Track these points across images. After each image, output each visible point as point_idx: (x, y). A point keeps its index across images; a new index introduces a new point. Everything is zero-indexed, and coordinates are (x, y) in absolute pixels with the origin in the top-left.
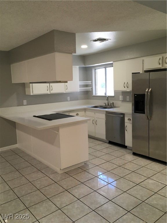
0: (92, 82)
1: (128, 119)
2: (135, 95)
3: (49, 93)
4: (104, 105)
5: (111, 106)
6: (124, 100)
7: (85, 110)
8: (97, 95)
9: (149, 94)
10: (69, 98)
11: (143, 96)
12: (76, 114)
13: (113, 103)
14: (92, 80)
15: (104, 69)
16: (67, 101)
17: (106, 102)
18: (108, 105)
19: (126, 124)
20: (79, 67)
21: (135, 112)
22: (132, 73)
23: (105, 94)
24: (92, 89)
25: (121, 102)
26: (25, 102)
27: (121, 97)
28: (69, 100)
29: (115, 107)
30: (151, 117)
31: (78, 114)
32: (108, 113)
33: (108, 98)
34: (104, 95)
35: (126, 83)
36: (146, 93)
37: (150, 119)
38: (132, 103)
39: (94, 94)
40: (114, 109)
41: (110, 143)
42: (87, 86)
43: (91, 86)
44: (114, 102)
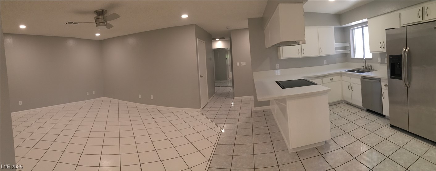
0: (350, 44)
1: (385, 86)
2: (390, 56)
3: (301, 57)
4: (362, 68)
5: (369, 69)
6: (382, 63)
7: (341, 74)
8: (355, 57)
9: (406, 54)
10: (325, 62)
11: (399, 57)
12: (331, 79)
13: (371, 66)
14: (350, 42)
15: (361, 28)
16: (324, 65)
17: (364, 65)
18: (366, 68)
19: (383, 91)
20: (334, 28)
21: (391, 78)
22: (386, 29)
23: (364, 56)
24: (350, 51)
25: (379, 65)
26: (278, 66)
27: (379, 59)
28: (326, 64)
29: (374, 70)
30: (409, 83)
31: (333, 79)
32: (364, 77)
33: (365, 60)
34: (362, 57)
35: (382, 43)
36: (403, 54)
37: (408, 86)
38: (387, 65)
39: (352, 57)
40: (373, 72)
41: (368, 110)
42: (345, 48)
43: (349, 47)
44: (372, 64)
